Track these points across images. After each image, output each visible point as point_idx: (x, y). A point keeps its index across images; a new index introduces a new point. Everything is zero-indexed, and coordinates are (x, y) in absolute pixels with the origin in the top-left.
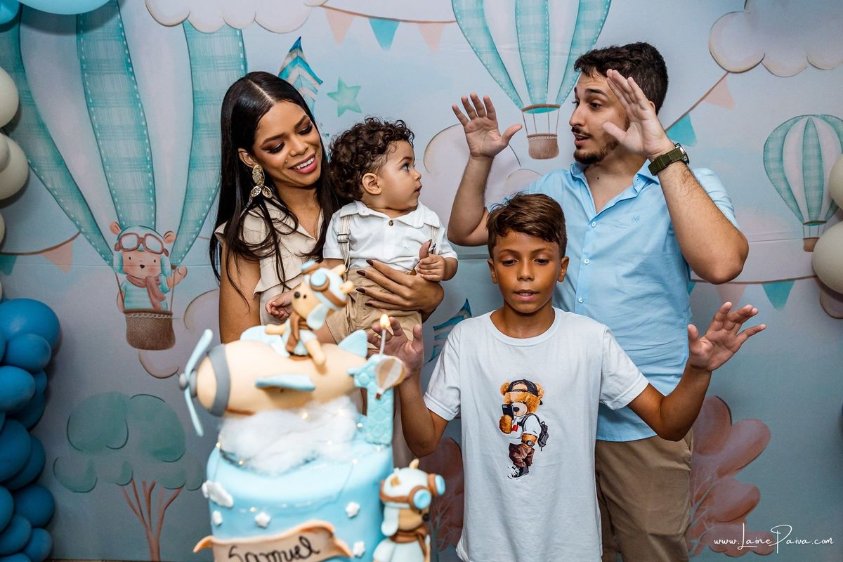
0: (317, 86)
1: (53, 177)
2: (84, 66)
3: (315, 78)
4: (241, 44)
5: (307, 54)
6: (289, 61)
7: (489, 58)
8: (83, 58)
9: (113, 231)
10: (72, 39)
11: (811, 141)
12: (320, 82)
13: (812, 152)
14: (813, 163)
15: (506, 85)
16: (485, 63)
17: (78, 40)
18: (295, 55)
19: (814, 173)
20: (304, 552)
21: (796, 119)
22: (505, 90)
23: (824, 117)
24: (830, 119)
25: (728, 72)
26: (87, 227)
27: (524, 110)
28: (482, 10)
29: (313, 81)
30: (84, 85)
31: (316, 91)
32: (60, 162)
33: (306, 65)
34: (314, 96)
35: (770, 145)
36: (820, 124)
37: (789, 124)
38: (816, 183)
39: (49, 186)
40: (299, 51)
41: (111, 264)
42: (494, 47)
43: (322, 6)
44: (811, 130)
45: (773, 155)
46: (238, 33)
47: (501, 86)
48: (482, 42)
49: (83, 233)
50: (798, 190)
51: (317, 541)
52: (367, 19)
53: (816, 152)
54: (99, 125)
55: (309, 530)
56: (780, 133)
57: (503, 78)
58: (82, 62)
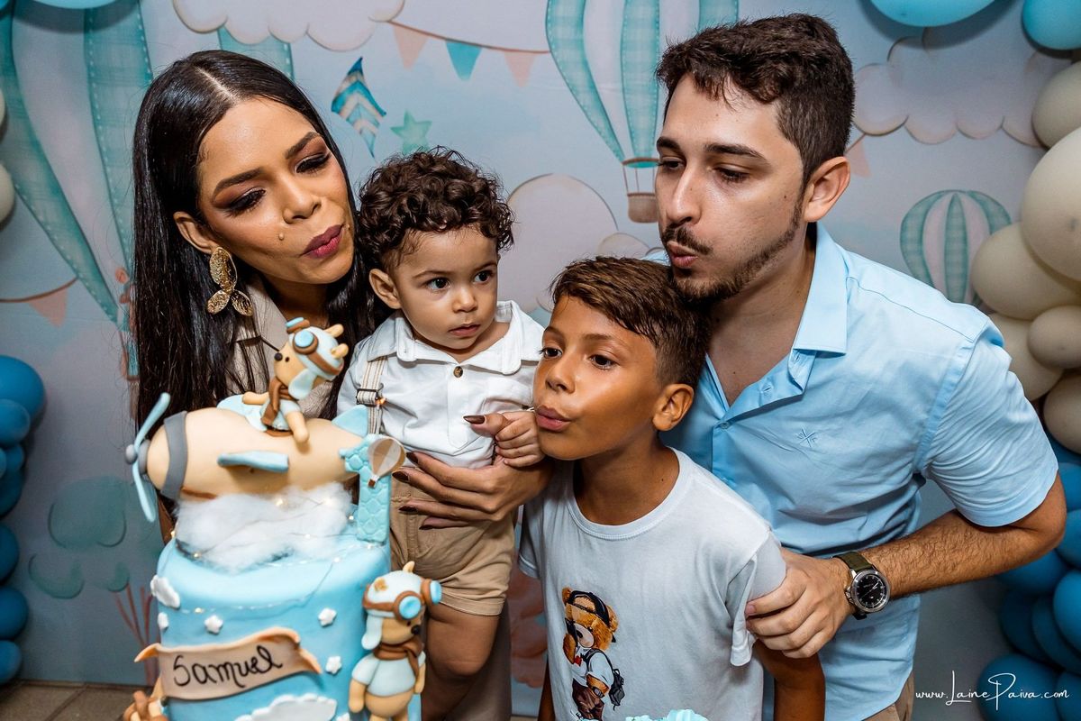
0: (379, 118)
1: (47, 209)
2: (93, 75)
3: (377, 108)
4: (288, 61)
5: (369, 77)
6: (347, 85)
7: (587, 99)
8: (92, 63)
9: (120, 279)
10: (78, 39)
11: (956, 222)
12: (382, 113)
13: (957, 234)
14: (957, 246)
15: (606, 132)
16: (582, 103)
17: (86, 41)
18: (354, 79)
19: (956, 258)
20: (263, 664)
21: (940, 195)
22: (604, 137)
23: (972, 194)
24: (978, 196)
25: (865, 134)
26: (86, 272)
27: (625, 163)
28: (582, 41)
29: (373, 111)
30: (91, 97)
31: (377, 124)
32: (57, 190)
33: (367, 93)
34: (375, 130)
35: (909, 223)
36: (967, 203)
37: (931, 199)
38: (958, 270)
39: (41, 218)
40: (359, 75)
41: (115, 320)
42: (593, 87)
43: (390, 22)
44: (956, 209)
45: (912, 234)
46: (286, 47)
47: (600, 133)
48: (579, 78)
49: (82, 279)
50: (937, 277)
51: (279, 653)
52: (443, 43)
53: (960, 234)
54: (108, 149)
55: (270, 638)
56: (921, 210)
57: (602, 124)
58: (90, 68)
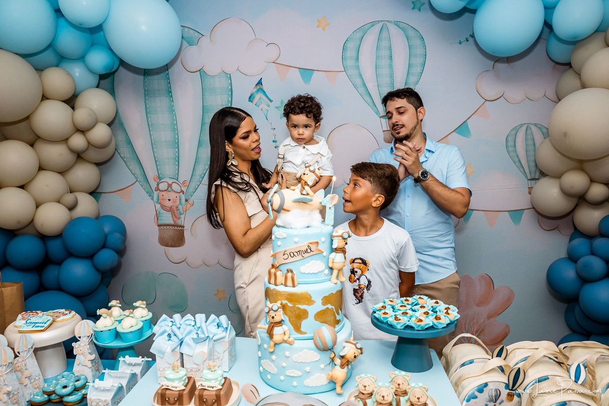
0: (270, 103)
1: (124, 151)
2: (146, 93)
3: (269, 99)
4: (230, 81)
5: (265, 86)
6: (256, 90)
7: (362, 90)
8: (146, 88)
9: (155, 180)
10: (142, 77)
11: (530, 137)
12: (271, 101)
13: (530, 142)
14: (531, 148)
15: (371, 104)
16: (360, 92)
17: (144, 79)
18: (258, 87)
19: (532, 153)
20: (309, 251)
21: (522, 125)
22: (370, 107)
23: (536, 125)
24: (538, 126)
25: (486, 100)
26: (141, 178)
27: (381, 117)
28: (358, 66)
29: (268, 101)
30: (145, 102)
31: (269, 106)
32: (129, 143)
33: (264, 92)
34: (267, 108)
35: (509, 138)
36: (534, 128)
37: (518, 127)
38: (532, 159)
39: (122, 156)
40: (260, 85)
41: (152, 199)
42: (365, 85)
43: (273, 62)
44: (529, 132)
45: (511, 143)
46: (229, 76)
47: (369, 105)
48: (358, 82)
49: (139, 182)
50: (524, 162)
51: (313, 247)
52: (298, 69)
53: (532, 142)
54: (152, 124)
55: (311, 243)
56: (514, 132)
58: (145, 90)
